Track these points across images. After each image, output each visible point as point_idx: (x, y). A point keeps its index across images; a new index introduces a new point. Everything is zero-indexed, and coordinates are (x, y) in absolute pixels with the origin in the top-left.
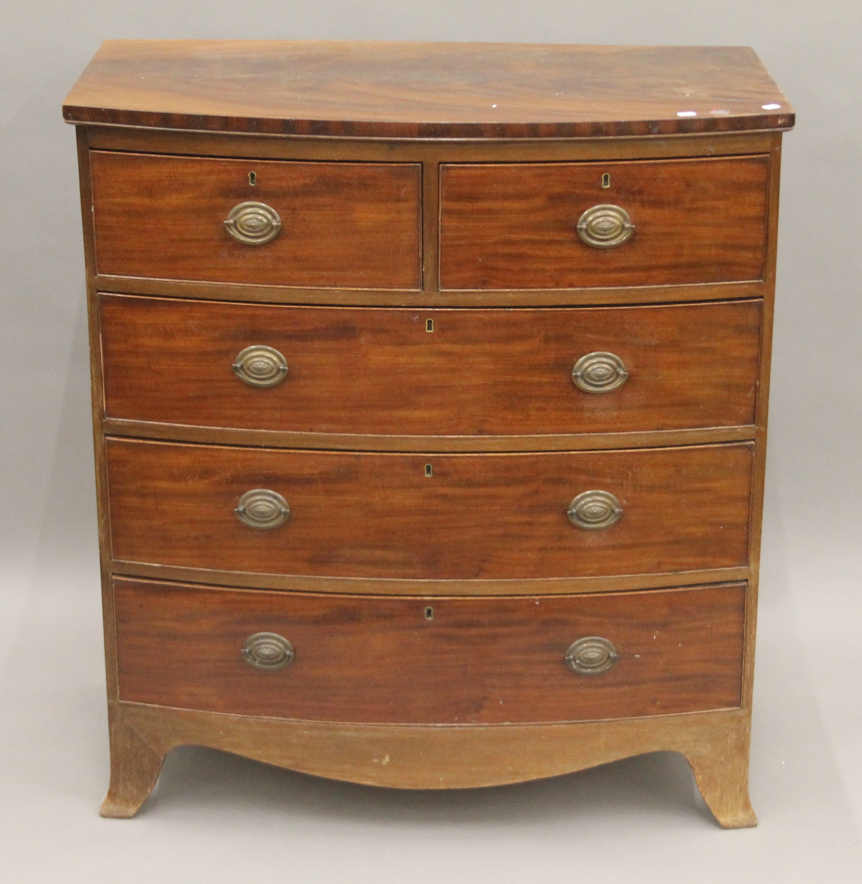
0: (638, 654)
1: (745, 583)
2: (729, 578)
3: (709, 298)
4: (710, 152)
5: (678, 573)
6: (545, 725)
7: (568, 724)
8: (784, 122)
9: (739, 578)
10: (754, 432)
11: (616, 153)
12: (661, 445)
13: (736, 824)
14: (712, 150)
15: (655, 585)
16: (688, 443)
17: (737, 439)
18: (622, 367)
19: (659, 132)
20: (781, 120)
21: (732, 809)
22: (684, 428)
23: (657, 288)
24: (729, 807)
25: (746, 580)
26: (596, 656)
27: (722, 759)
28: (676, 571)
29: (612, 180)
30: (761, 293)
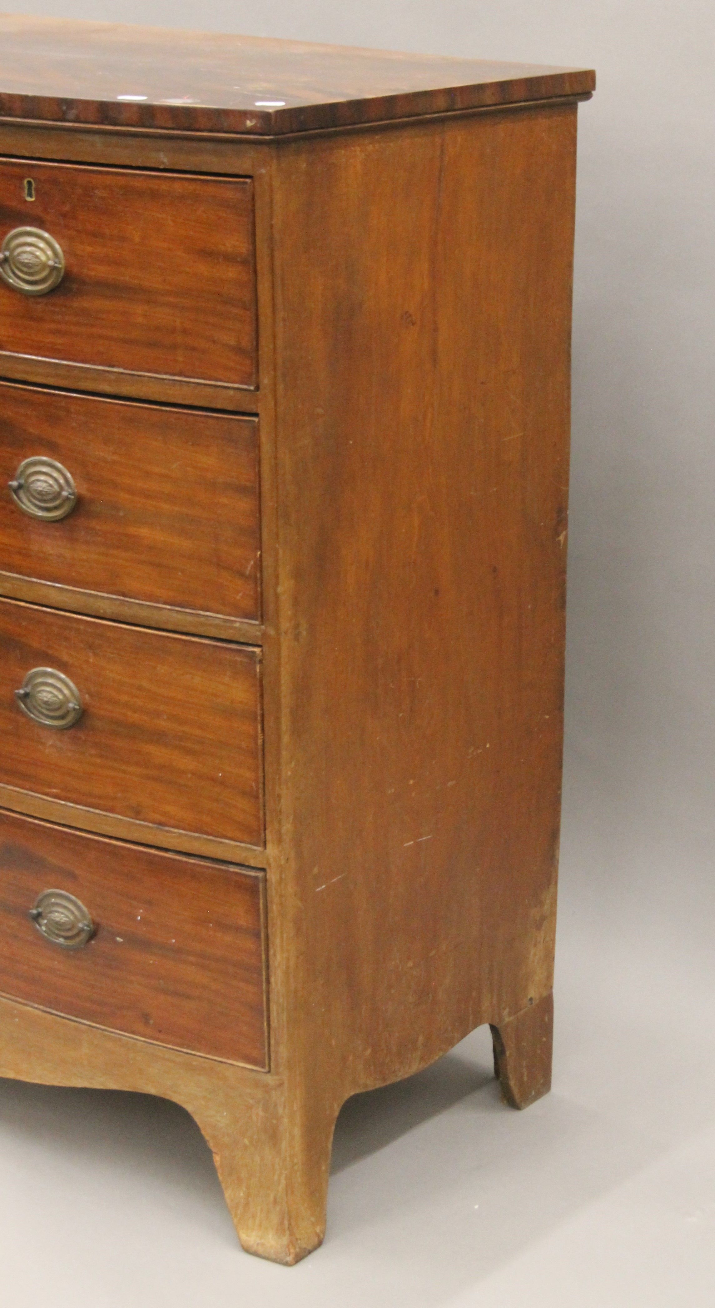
0: (121, 937)
1: (260, 874)
2: (237, 860)
3: (180, 401)
4: (163, 163)
5: (161, 827)
6: (16, 1001)
7: (45, 1012)
8: (255, 126)
9: (252, 863)
10: (259, 634)
11: (38, 146)
12: (130, 620)
13: (261, 1250)
14: (164, 159)
15: (136, 836)
16: (165, 627)
17: (235, 639)
18: (71, 487)
19: (77, 120)
20: (251, 121)
21: (260, 1226)
22: (158, 602)
23: (104, 371)
24: (257, 1221)
25: (263, 870)
26: (62, 921)
27: (246, 1141)
28: (161, 824)
29: (37, 190)
30: (252, 408)
